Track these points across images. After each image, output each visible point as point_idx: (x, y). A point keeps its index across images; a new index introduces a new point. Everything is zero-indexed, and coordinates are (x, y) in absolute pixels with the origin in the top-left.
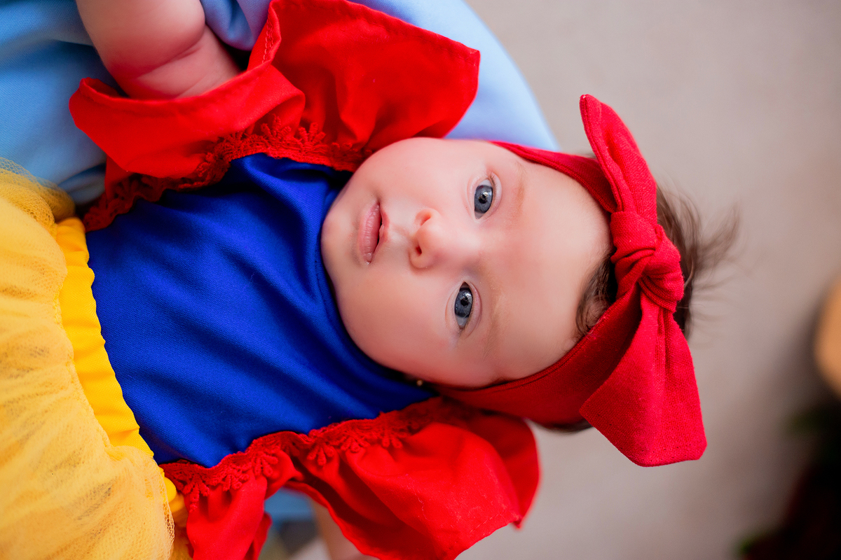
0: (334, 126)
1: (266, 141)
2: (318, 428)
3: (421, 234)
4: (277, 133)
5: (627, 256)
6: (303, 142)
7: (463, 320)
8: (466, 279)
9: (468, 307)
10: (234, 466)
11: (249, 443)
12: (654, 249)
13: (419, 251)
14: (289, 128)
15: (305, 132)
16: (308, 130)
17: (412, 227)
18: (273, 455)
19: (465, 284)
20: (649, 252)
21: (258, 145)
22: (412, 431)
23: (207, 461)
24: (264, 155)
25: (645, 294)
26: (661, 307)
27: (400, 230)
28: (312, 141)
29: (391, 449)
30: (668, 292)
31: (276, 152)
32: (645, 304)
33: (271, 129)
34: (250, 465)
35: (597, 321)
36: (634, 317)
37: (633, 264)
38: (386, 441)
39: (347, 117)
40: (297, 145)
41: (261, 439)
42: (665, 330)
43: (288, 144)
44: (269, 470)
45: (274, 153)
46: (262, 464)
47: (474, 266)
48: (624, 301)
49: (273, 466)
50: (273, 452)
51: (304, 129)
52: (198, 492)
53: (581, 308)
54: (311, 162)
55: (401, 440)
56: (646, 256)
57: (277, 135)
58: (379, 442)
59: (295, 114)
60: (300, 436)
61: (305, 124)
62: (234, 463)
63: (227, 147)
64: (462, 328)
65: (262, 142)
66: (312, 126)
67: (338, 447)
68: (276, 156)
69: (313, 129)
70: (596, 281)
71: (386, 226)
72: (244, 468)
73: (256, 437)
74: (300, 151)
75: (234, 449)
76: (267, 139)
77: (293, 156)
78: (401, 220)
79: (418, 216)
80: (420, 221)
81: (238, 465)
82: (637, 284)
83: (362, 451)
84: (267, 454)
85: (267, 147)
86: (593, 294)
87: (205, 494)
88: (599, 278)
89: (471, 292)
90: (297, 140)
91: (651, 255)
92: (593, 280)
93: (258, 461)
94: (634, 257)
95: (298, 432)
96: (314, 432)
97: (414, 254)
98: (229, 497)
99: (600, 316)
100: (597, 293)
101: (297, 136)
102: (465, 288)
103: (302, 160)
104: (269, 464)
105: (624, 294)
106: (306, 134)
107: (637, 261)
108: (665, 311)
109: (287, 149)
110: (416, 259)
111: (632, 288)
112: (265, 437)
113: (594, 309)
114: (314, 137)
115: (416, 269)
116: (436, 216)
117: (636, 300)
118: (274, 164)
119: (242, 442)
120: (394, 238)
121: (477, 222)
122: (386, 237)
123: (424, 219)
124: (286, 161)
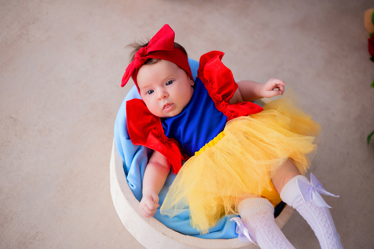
1: (162, 134)
2: (213, 101)
3: (162, 98)
5: (142, 61)
8: (165, 85)
9: (170, 82)
10: (226, 113)
11: (220, 112)
13: (165, 96)
17: (162, 100)
19: (166, 85)
22: (207, 81)
23: (226, 118)
26: (146, 50)
27: (164, 102)
29: (212, 84)
30: (143, 51)
31: (163, 131)
32: (147, 53)
34: (225, 110)
35: (156, 59)
36: (150, 53)
38: (211, 86)
39: (150, 121)
40: (160, 128)
42: (150, 46)
43: (160, 130)
44: (225, 106)
47: (162, 86)
48: (149, 57)
50: (221, 107)
53: (155, 63)
55: (210, 83)
57: (160, 133)
58: (211, 87)
59: (154, 131)
60: (215, 103)
61: (155, 129)
64: (174, 80)
67: (215, 95)
71: (165, 105)
75: (223, 114)
78: (163, 103)
79: (160, 100)
82: (145, 56)
83: (214, 90)
92: (149, 64)
93: (223, 109)
95: (214, 104)
96: (214, 101)
98: (232, 112)
101: (158, 129)
102: (167, 84)
104: (223, 107)
106: (157, 127)
107: (141, 59)
108: (147, 49)
110: (167, 96)
111: (146, 57)
112: (218, 110)
113: (154, 60)
115: (169, 95)
116: (158, 98)
117: (148, 55)
118: (165, 130)
119: (221, 113)
120: (166, 102)
121: (155, 90)
122: (167, 104)
123: (160, 99)
124: (164, 129)
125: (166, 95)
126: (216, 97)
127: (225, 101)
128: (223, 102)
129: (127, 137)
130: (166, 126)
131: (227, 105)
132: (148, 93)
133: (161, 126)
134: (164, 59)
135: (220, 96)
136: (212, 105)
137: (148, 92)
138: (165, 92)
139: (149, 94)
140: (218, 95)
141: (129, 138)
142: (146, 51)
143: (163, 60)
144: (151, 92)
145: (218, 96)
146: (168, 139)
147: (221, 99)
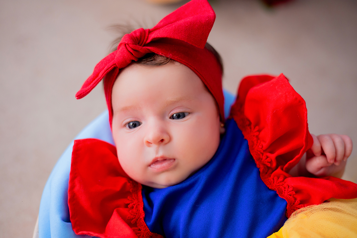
0: (123, 193)
1: (139, 220)
3: (155, 142)
4: (134, 216)
5: (132, 54)
6: (134, 205)
7: (186, 114)
8: (167, 118)
9: (180, 114)
10: (283, 193)
12: (125, 45)
13: (162, 140)
14: (130, 211)
15: (130, 205)
16: (129, 204)
17: (154, 147)
18: (273, 179)
19: (170, 118)
20: (127, 46)
21: (141, 223)
22: (250, 124)
24: (145, 219)
25: (146, 42)
26: (149, 34)
27: (157, 152)
28: (133, 201)
30: (141, 33)
31: (142, 214)
32: (149, 41)
33: (133, 219)
34: (281, 187)
35: (164, 56)
37: (135, 50)
39: (118, 188)
40: (137, 207)
41: (268, 186)
43: (137, 210)
44: (281, 179)
45: (143, 215)
46: (279, 183)
47: (161, 116)
48: (152, 49)
49: (278, 178)
50: (272, 180)
51: (129, 206)
52: (299, 205)
54: (142, 199)
56: (129, 46)
57: (135, 216)
59: (123, 210)
60: (261, 170)
61: (126, 206)
62: (282, 193)
63: (146, 236)
64: (189, 113)
65: (139, 222)
66: (127, 203)
68: (144, 213)
69: (128, 202)
70: (148, 63)
71: (157, 158)
72: (283, 189)
73: (268, 188)
74: (139, 205)
76: (137, 219)
77: (141, 207)
78: (152, 153)
79: (149, 146)
80: (151, 145)
81: (283, 192)
82: (143, 46)
84: (274, 182)
85: (141, 219)
86: (153, 62)
87: (299, 202)
88: (146, 62)
89: (173, 115)
90: (135, 207)
91: (128, 44)
92: (148, 64)
93: (278, 184)
94: (132, 51)
95: (259, 172)
96: (258, 166)
97: (164, 142)
99: (161, 56)
100: (152, 60)
101: (133, 207)
102: (172, 117)
103: (142, 203)
104: (278, 180)
105: (148, 49)
106: (131, 204)
107: (132, 49)
108: (149, 32)
109: (139, 211)
110: (166, 141)
111: (145, 47)
112: (266, 185)
113: (159, 59)
114: (131, 201)
115: (170, 139)
116: (145, 139)
117: (149, 44)
118: (148, 213)
119: (272, 193)
120: (161, 153)
121: (144, 123)
122: (162, 157)
123: (149, 143)
124: (145, 209)
125: (165, 137)
126: (264, 158)
127: (282, 169)
128: (279, 171)
129: (64, 214)
130: (151, 203)
131: (285, 178)
132: (127, 126)
133: (139, 202)
134: (181, 62)
135: (273, 156)
136: (254, 174)
137: (129, 123)
138: (164, 131)
139: (130, 127)
140: (269, 154)
141: (67, 219)
142: (148, 37)
143: (177, 64)
144: (136, 124)
145: (267, 157)
146: (150, 233)
147: (274, 165)
